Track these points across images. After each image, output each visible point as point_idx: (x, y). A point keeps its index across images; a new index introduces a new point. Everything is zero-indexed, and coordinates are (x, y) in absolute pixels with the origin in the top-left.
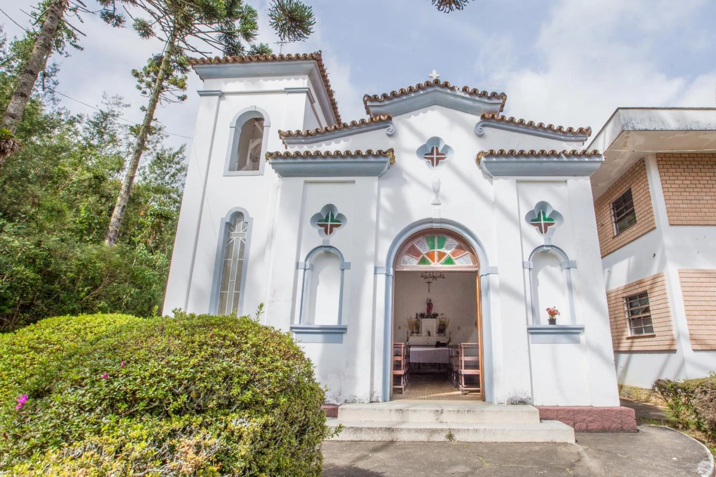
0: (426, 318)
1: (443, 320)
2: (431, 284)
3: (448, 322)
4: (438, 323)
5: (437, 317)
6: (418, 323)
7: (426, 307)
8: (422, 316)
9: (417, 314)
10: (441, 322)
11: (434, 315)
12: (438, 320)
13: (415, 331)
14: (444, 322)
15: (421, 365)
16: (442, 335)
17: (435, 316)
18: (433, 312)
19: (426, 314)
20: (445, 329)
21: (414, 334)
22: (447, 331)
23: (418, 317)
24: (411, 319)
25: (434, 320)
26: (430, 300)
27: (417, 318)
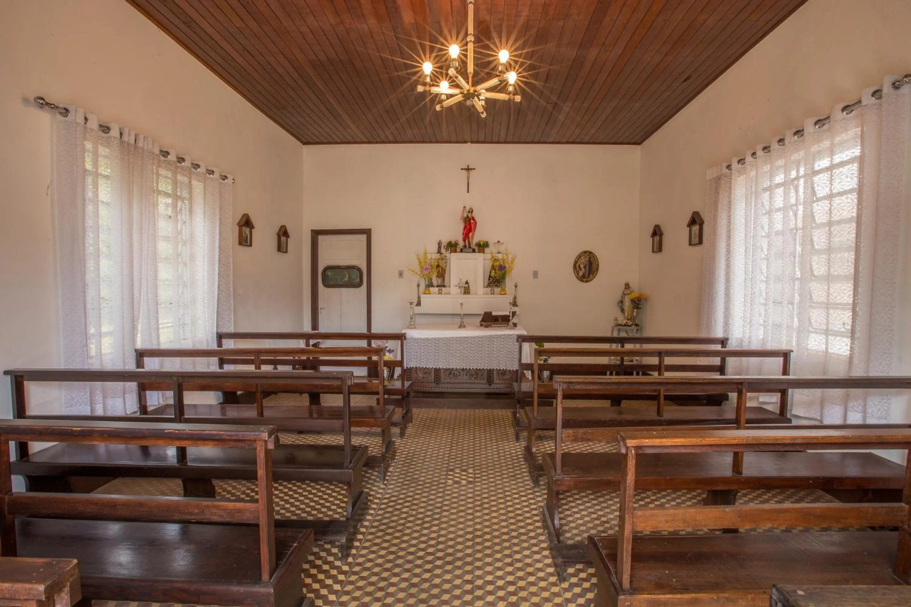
0: (462, 251)
1: (500, 256)
2: (472, 173)
3: (513, 261)
4: (489, 264)
5: (486, 250)
6: (442, 263)
7: (461, 226)
8: (452, 247)
9: (440, 244)
10: (496, 260)
11: (479, 245)
12: (489, 256)
13: (435, 281)
14: (503, 260)
15: (442, 374)
16: (497, 290)
17: (482, 247)
18: (477, 237)
19: (461, 244)
20: (503, 277)
21: (431, 289)
22: (509, 283)
23: (443, 250)
24: (426, 253)
25: (479, 256)
26: (471, 211)
27: (439, 252)
